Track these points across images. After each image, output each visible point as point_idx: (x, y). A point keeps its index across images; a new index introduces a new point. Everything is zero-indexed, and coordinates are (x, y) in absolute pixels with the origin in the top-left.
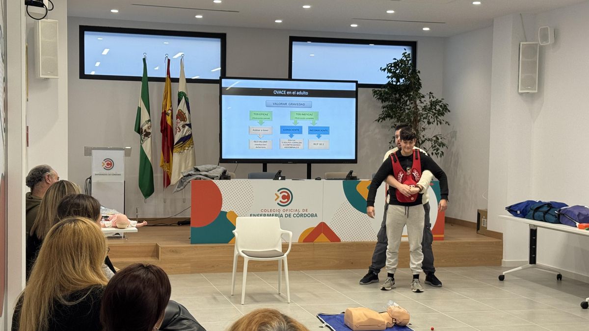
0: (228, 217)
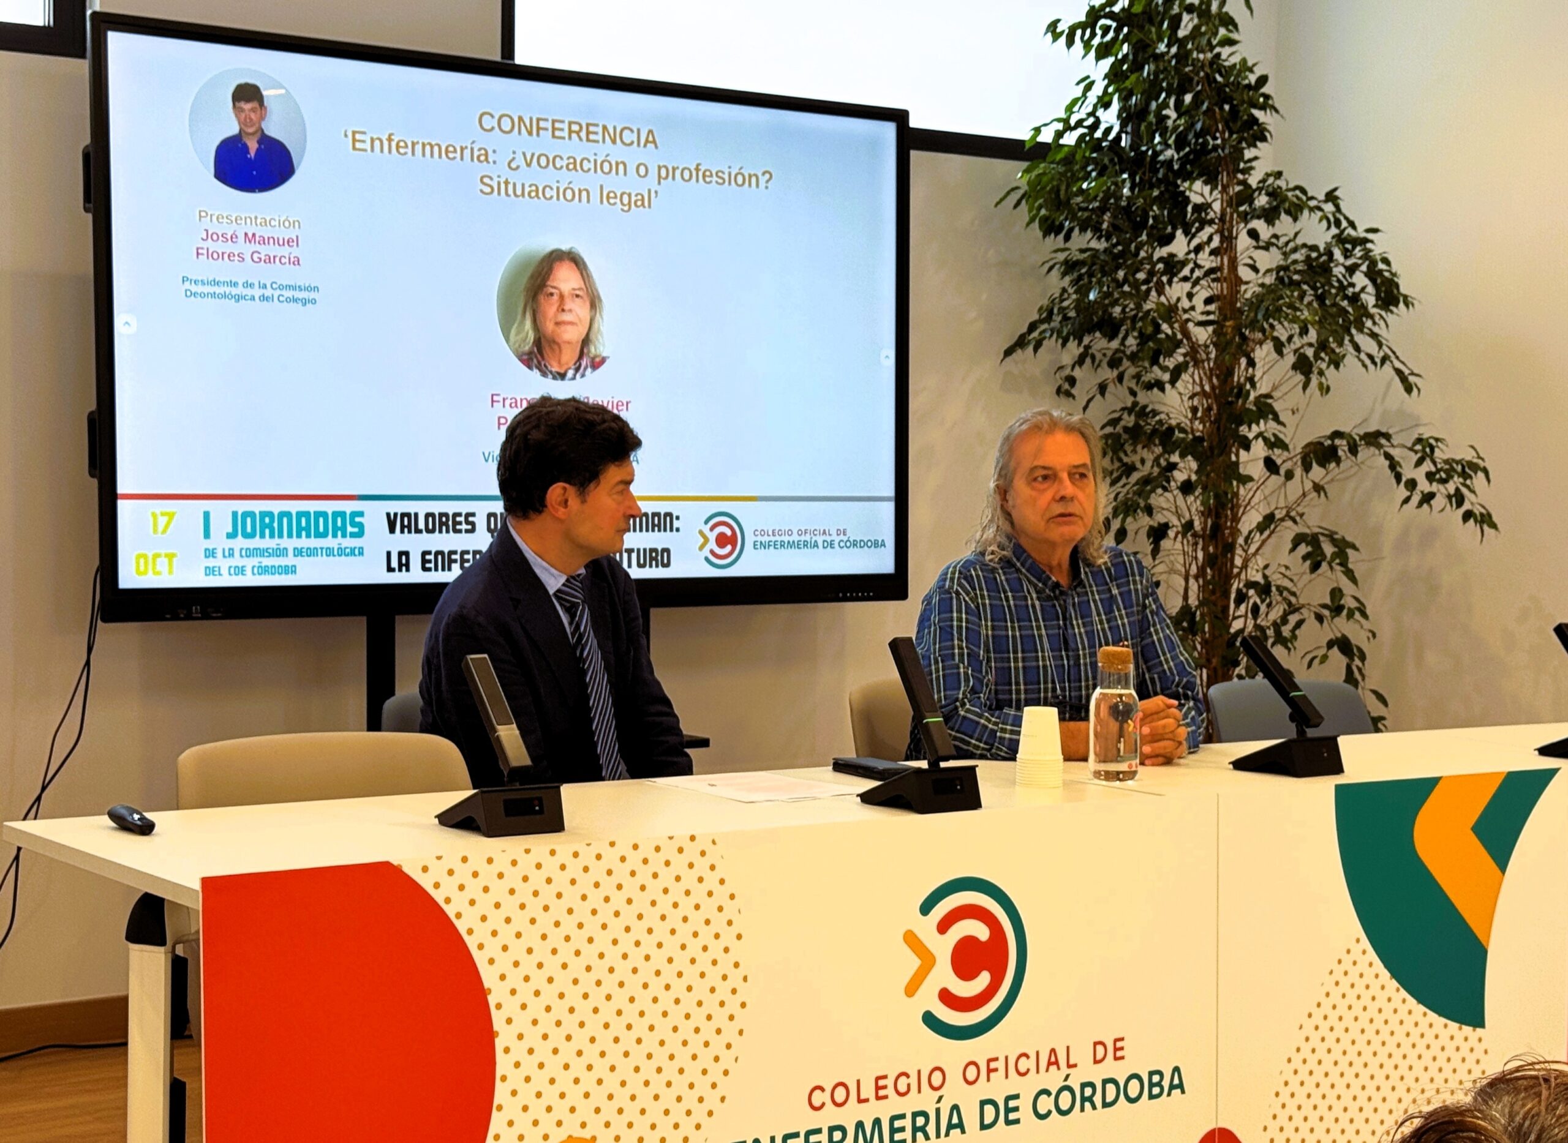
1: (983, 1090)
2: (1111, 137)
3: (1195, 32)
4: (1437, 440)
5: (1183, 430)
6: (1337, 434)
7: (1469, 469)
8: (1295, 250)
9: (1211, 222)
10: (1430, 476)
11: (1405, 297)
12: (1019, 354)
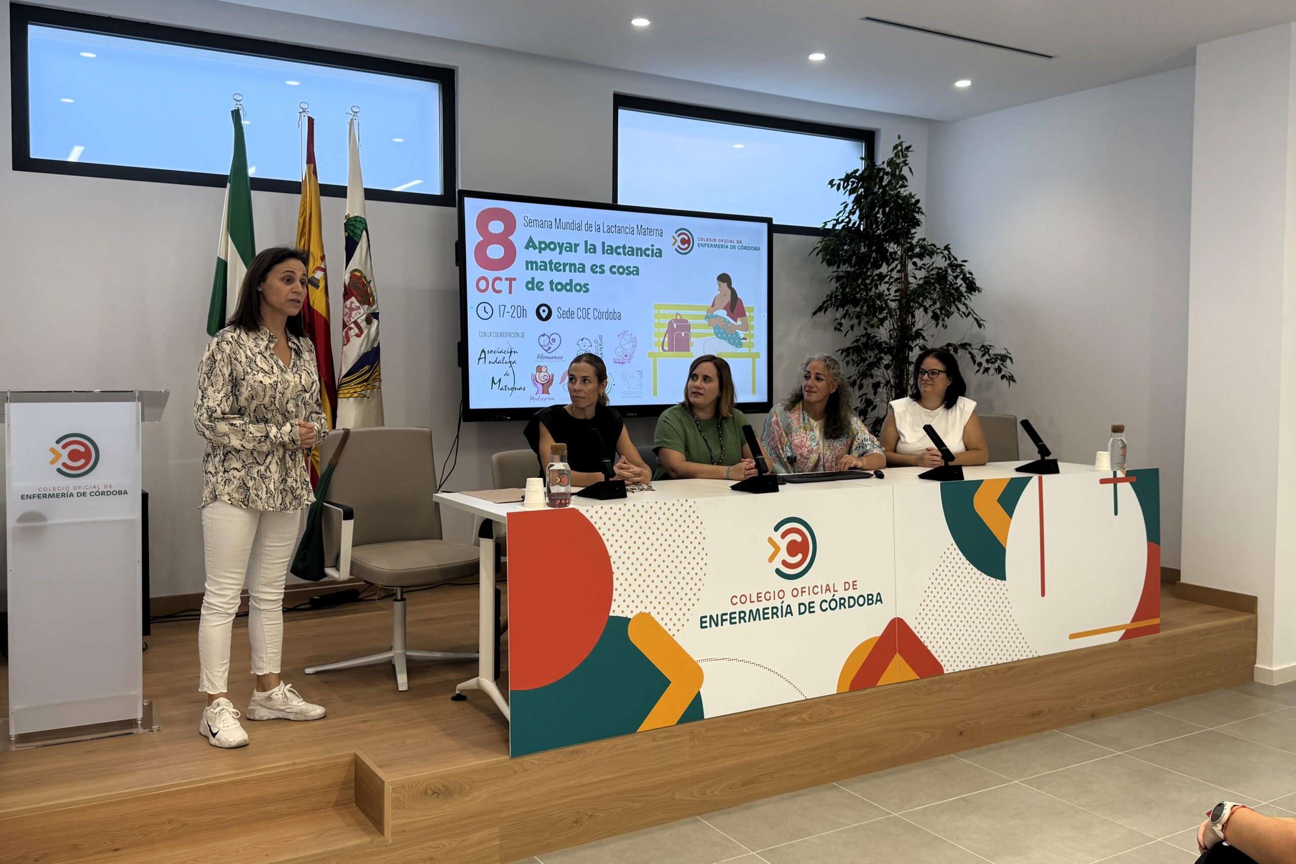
0: (634, 635)
1: (800, 599)
2: (856, 226)
3: (890, 183)
4: (990, 346)
5: (886, 344)
6: (949, 345)
7: (1004, 358)
8: (932, 270)
9: (897, 259)
10: (987, 361)
11: (978, 288)
12: (818, 314)
